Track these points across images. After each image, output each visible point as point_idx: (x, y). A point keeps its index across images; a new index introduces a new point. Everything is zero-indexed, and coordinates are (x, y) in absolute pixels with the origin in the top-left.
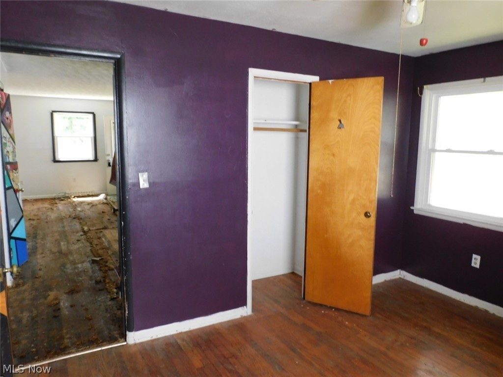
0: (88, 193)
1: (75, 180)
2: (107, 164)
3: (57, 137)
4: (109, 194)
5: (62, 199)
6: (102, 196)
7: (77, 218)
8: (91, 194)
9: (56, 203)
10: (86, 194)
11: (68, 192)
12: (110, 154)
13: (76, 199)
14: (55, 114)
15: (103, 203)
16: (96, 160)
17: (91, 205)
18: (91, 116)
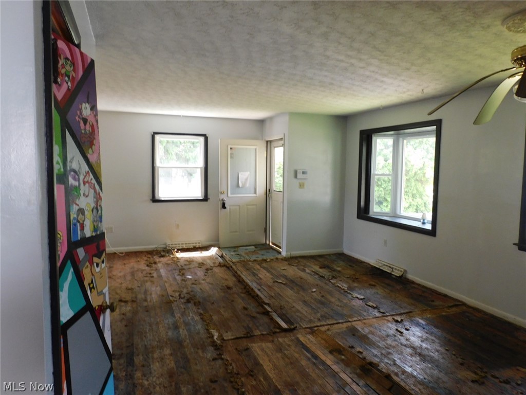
0: (194, 245)
1: (178, 226)
2: (220, 206)
3: (158, 167)
4: (221, 247)
5: (163, 253)
6: (213, 251)
7: (191, 300)
8: (197, 245)
9: (155, 263)
10: (191, 246)
11: (169, 242)
12: (225, 192)
13: (180, 255)
14: (157, 137)
15: (220, 265)
16: (206, 199)
17: (204, 268)
18: (202, 139)
